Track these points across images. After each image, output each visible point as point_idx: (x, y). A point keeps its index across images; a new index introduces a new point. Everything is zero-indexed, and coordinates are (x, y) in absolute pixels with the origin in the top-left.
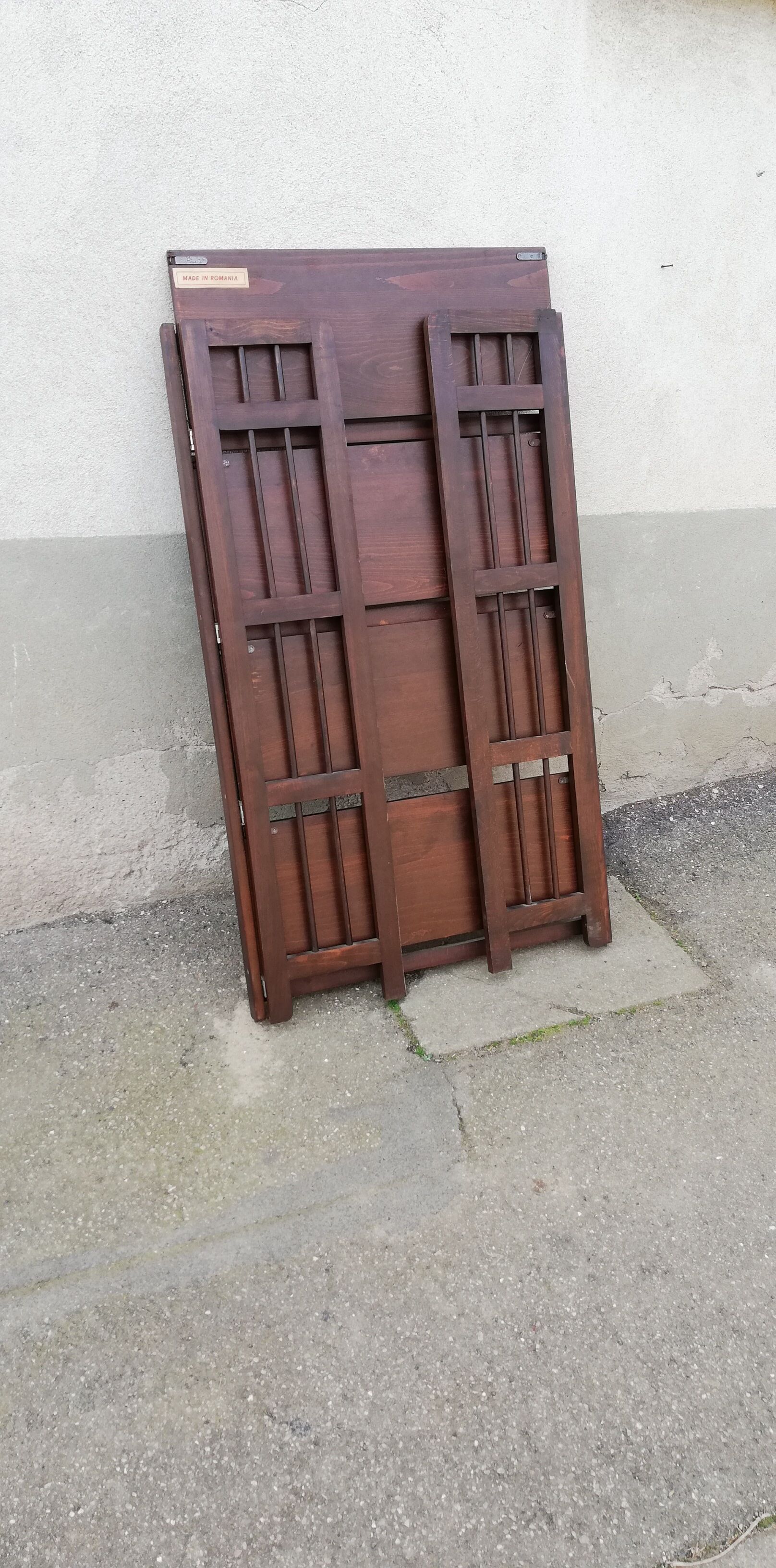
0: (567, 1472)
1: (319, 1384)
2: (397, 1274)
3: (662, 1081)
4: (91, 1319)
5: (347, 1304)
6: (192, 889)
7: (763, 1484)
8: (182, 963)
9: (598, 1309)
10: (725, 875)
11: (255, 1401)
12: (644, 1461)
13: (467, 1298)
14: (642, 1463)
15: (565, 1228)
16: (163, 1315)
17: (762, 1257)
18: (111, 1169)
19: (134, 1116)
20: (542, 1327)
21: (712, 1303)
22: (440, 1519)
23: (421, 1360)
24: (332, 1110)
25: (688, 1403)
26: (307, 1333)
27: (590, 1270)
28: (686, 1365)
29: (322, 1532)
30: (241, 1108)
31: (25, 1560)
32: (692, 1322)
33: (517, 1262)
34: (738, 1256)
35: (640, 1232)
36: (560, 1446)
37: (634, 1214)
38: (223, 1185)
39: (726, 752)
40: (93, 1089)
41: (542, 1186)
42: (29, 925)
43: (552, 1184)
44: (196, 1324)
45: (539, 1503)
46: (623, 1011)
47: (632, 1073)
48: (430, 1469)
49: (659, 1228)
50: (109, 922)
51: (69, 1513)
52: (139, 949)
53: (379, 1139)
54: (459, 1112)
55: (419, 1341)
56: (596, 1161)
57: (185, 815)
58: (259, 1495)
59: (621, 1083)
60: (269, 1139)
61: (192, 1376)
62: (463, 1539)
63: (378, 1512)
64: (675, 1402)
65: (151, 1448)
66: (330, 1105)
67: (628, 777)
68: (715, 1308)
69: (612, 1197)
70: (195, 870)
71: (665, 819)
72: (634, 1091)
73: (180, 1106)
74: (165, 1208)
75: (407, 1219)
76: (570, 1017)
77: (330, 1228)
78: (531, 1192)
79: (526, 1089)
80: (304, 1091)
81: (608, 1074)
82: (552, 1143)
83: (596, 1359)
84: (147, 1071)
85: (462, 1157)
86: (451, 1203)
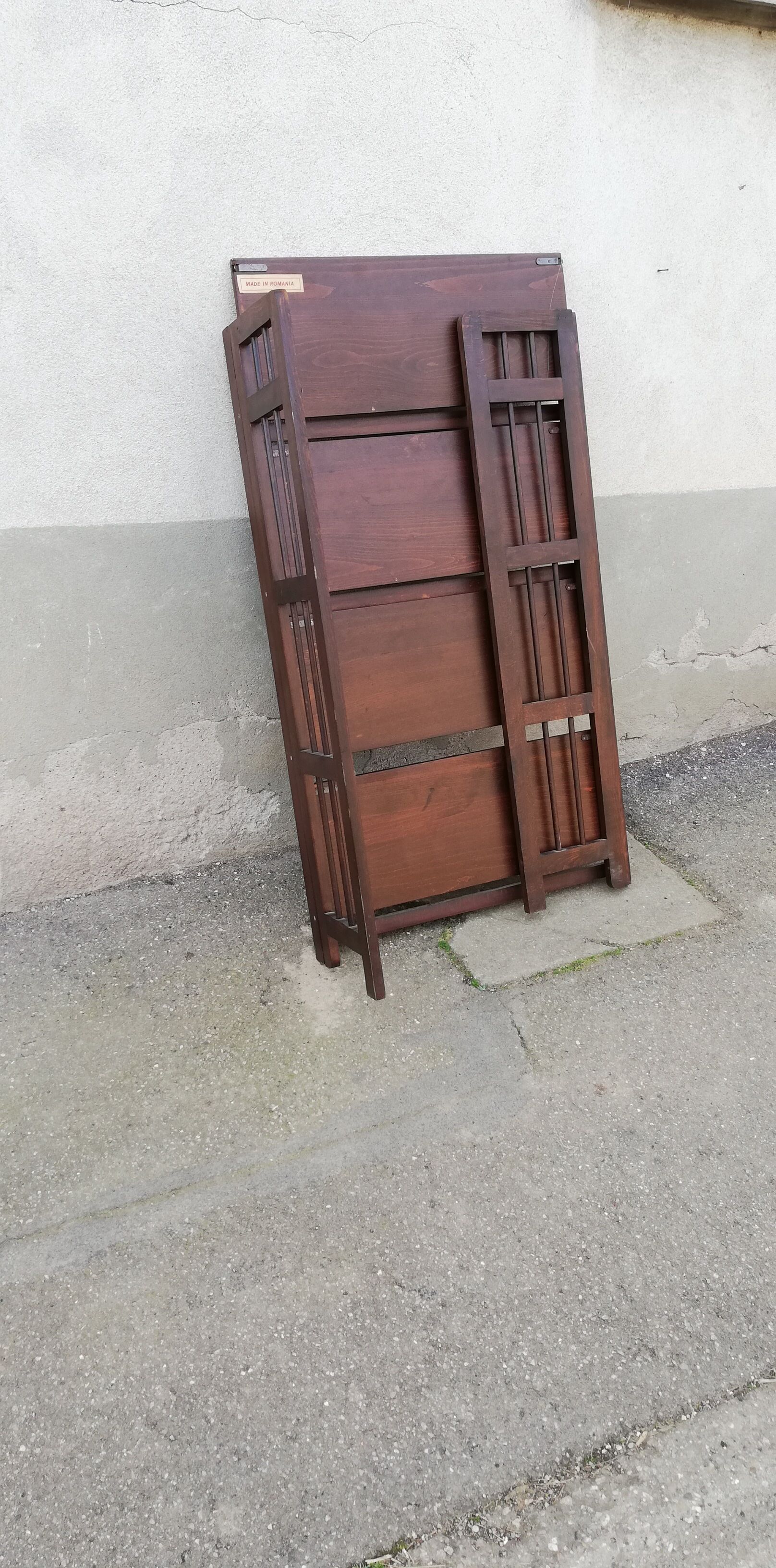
0: (661, 1315)
1: (437, 1258)
2: (489, 1167)
3: (693, 998)
4: (226, 1217)
6: (242, 852)
8: (245, 916)
9: (667, 1186)
10: (722, 823)
11: (384, 1275)
12: (724, 1303)
13: (553, 1183)
14: (723, 1305)
15: (628, 1122)
16: (289, 1211)
18: (216, 1094)
19: (228, 1049)
20: (621, 1203)
21: (763, 1176)
22: (559, 1357)
23: (521, 1234)
24: (405, 1036)
25: (754, 1256)
26: (419, 1218)
27: (655, 1155)
28: (748, 1225)
29: (461, 1374)
30: (323, 1037)
31: (210, 1411)
32: (748, 1192)
33: (591, 1151)
35: (694, 1123)
36: (652, 1295)
37: (686, 1108)
38: (320, 1102)
39: (712, 714)
40: (186, 1028)
41: (602, 1089)
42: (97, 888)
43: (611, 1088)
44: (320, 1217)
46: (649, 942)
47: (666, 993)
48: (545, 1319)
49: (709, 1118)
50: (170, 883)
51: (240, 1372)
52: (202, 905)
53: (452, 1057)
54: (519, 1032)
55: (517, 1219)
56: (646, 1066)
57: (237, 781)
58: (402, 1348)
59: (658, 1002)
60: (353, 1062)
61: (325, 1258)
62: (582, 1372)
63: (506, 1355)
64: (744, 1255)
65: (302, 1317)
66: (403, 1032)
67: (627, 739)
68: (767, 1180)
69: (664, 1095)
70: (245, 833)
71: (662, 775)
72: (670, 1007)
73: (267, 1038)
74: (273, 1123)
75: (489, 1122)
76: (603, 948)
77: (423, 1133)
78: (594, 1095)
79: (575, 1010)
80: (377, 1021)
81: (645, 995)
82: (605, 1053)
83: (671, 1225)
84: (231, 1010)
85: (529, 1069)
86: (525, 1107)
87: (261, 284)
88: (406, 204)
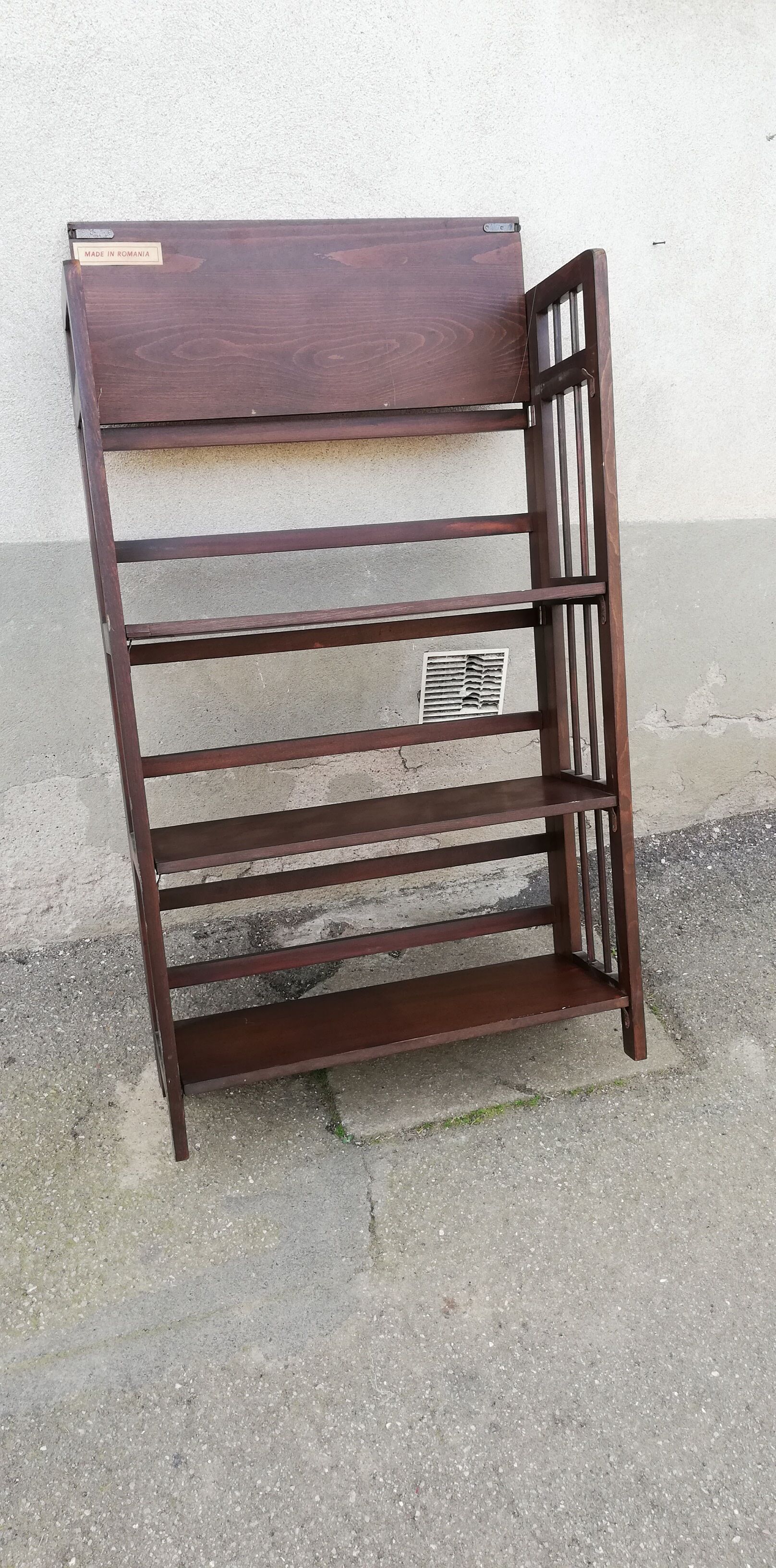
1: (155, 1548)
2: (269, 1411)
3: (610, 1180)
5: (205, 1447)
6: (118, 928)
8: (94, 1013)
9: (496, 1469)
10: (715, 930)
13: (344, 1445)
15: (471, 1363)
17: (698, 1410)
20: (426, 1488)
21: (631, 1468)
23: (278, 1524)
24: (229, 1199)
26: (152, 1481)
27: (493, 1418)
28: (590, 1547)
30: (128, 1191)
32: (604, 1492)
33: (410, 1402)
34: (670, 1408)
35: (559, 1372)
37: (555, 1348)
38: (90, 1287)
39: (730, 787)
41: (452, 1307)
43: (464, 1305)
44: (27, 1463)
46: (577, 1091)
47: (576, 1169)
49: (581, 1367)
50: (23, 962)
52: (50, 995)
53: (276, 1238)
54: (372, 1208)
55: (280, 1498)
56: (519, 1279)
57: (108, 848)
60: (152, 1233)
61: (10, 1528)
66: (229, 1193)
68: (635, 1475)
69: (532, 1325)
70: (122, 907)
72: (576, 1191)
73: (60, 1186)
74: (20, 1312)
75: (291, 1341)
76: (516, 1095)
77: (202, 1348)
78: (439, 1314)
79: (452, 1183)
80: (202, 1174)
81: (549, 1168)
82: (472, 1252)
83: (484, 1533)
84: (32, 1142)
85: (367, 1265)
86: (344, 1323)
87: (105, 254)
88: (303, 156)
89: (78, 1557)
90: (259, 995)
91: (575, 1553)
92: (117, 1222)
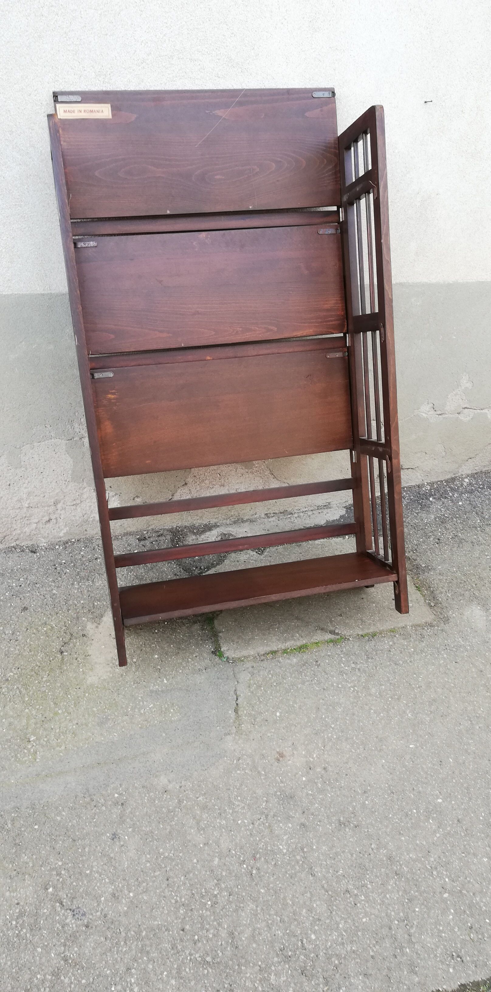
0: (255, 965)
1: (98, 884)
2: (169, 811)
3: (383, 687)
5: (130, 830)
6: (90, 533)
7: (394, 988)
8: (76, 583)
9: (302, 849)
10: (461, 541)
11: (53, 892)
12: (311, 963)
13: (213, 832)
14: (309, 964)
15: (292, 788)
16: (6, 826)
17: (428, 821)
19: (20, 686)
20: (260, 858)
21: (384, 852)
23: (171, 874)
24: (152, 691)
25: (352, 924)
26: (99, 847)
27: (303, 820)
28: (356, 895)
30: (92, 685)
32: (367, 865)
33: (253, 809)
34: (411, 819)
35: (344, 796)
36: (254, 945)
37: (343, 782)
38: (67, 738)
39: (476, 454)
41: (282, 757)
43: (289, 756)
44: (26, 834)
45: (231, 986)
46: (367, 635)
47: (363, 680)
48: (160, 953)
49: (358, 794)
50: (34, 552)
52: (49, 571)
53: (178, 714)
54: (237, 699)
55: (173, 860)
56: (324, 742)
57: (85, 484)
58: (40, 958)
59: (353, 687)
60: (105, 709)
61: (15, 870)
63: (118, 979)
64: (343, 922)
66: (151, 688)
67: (402, 469)
68: (386, 856)
69: (330, 769)
71: (427, 499)
72: (362, 693)
73: (52, 681)
74: (26, 751)
75: (184, 773)
76: (329, 636)
77: (131, 775)
78: (274, 760)
79: (286, 686)
80: (136, 677)
81: (346, 679)
82: (296, 726)
83: (293, 885)
84: (36, 656)
85: (232, 731)
86: (216, 764)
87: (76, 112)
89: (54, 888)
90: (175, 575)
91: (347, 898)
92: (85, 702)
